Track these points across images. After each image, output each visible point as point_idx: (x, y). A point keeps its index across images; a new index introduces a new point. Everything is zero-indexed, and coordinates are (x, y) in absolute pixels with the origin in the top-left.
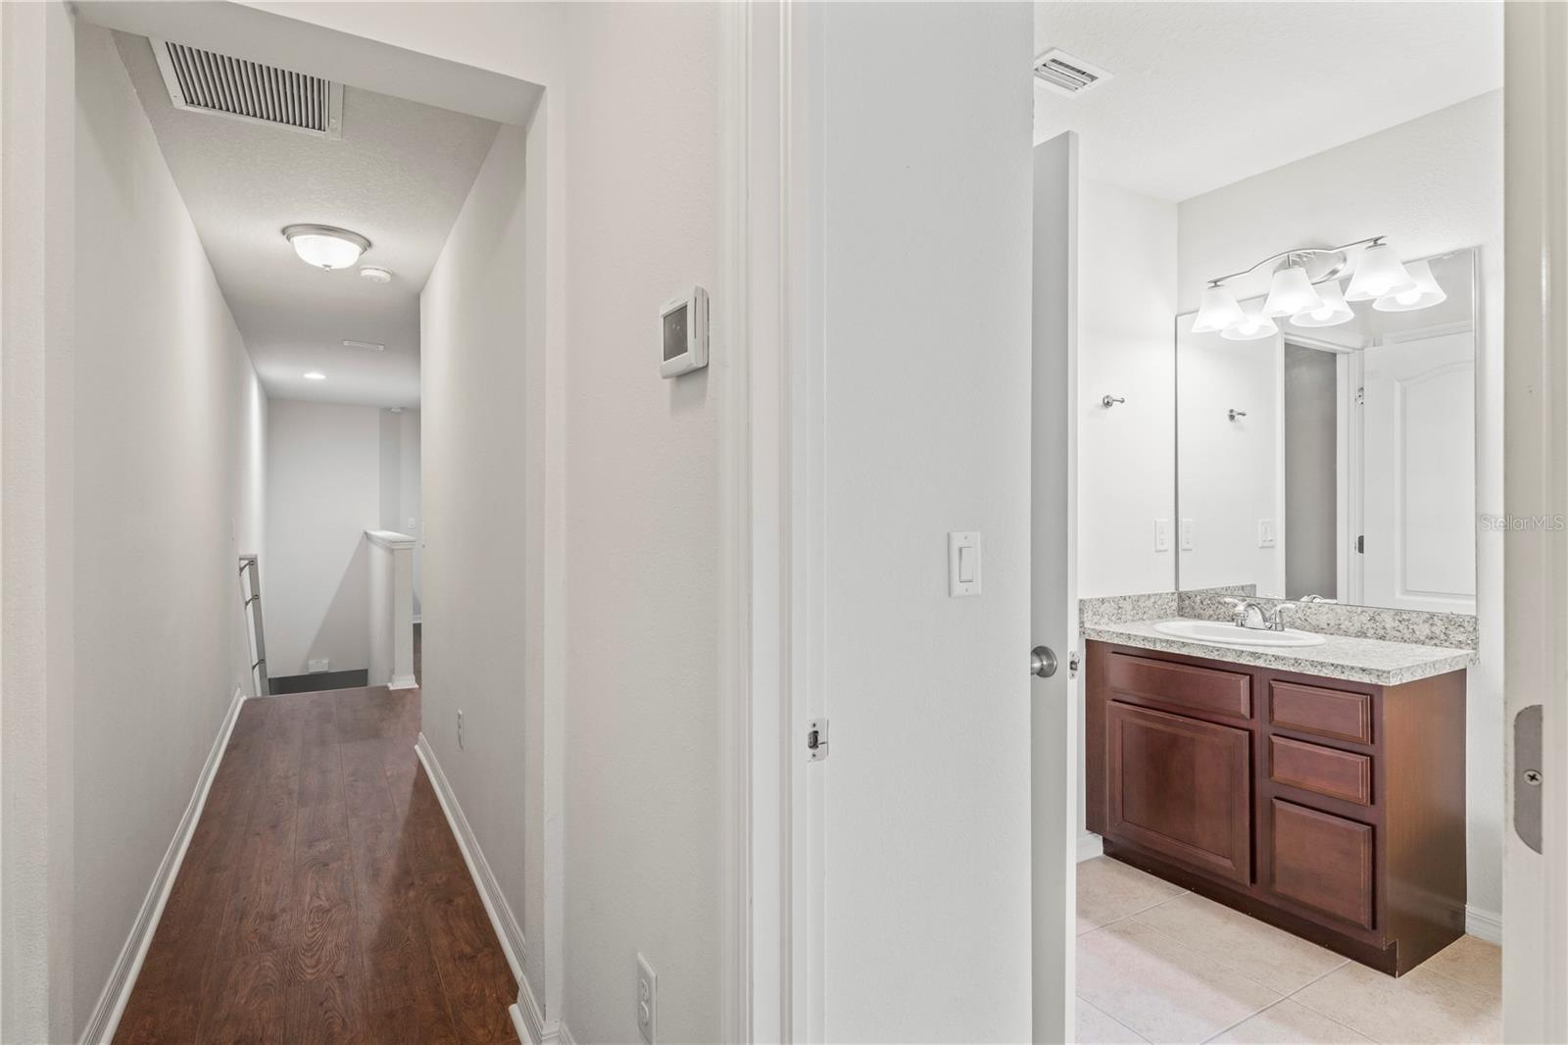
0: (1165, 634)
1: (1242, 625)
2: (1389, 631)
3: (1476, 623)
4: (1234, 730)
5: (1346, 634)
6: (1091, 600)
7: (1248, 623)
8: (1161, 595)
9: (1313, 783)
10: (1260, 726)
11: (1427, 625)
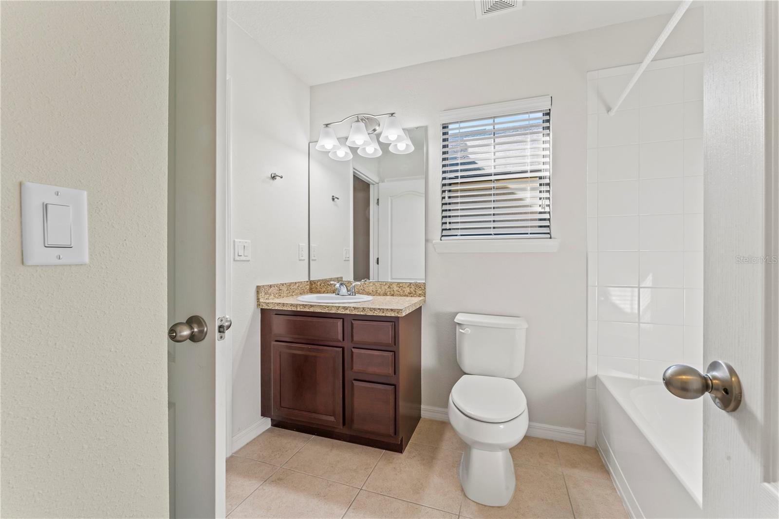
0: (303, 301)
1: (338, 294)
2: (395, 292)
3: (425, 286)
4: (335, 348)
5: (379, 295)
6: (263, 286)
7: (341, 293)
8: (301, 282)
9: (372, 369)
10: (347, 344)
11: (409, 288)
